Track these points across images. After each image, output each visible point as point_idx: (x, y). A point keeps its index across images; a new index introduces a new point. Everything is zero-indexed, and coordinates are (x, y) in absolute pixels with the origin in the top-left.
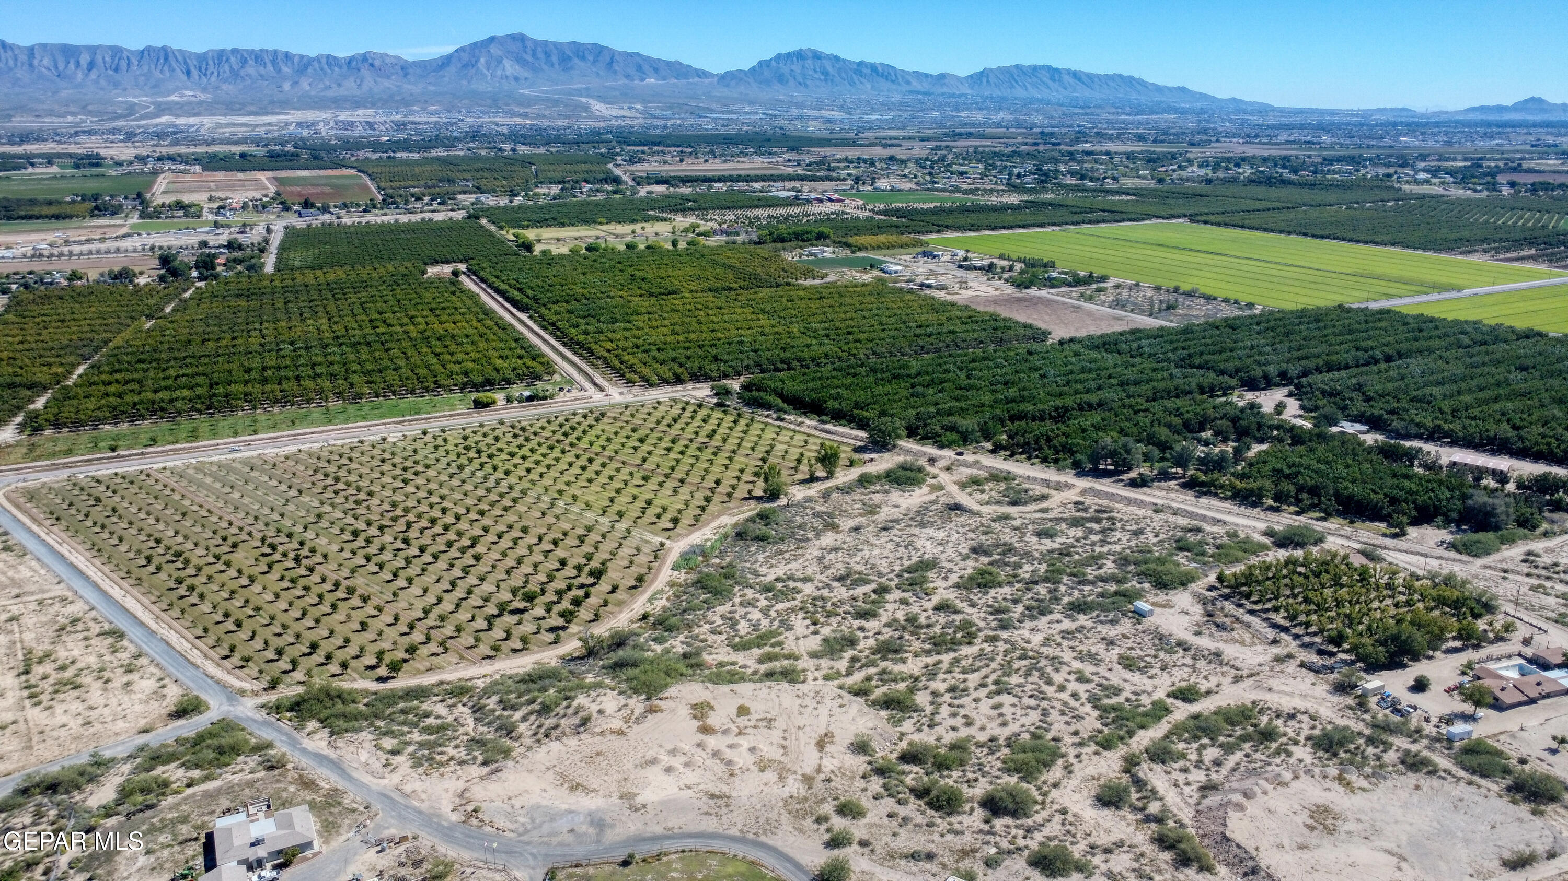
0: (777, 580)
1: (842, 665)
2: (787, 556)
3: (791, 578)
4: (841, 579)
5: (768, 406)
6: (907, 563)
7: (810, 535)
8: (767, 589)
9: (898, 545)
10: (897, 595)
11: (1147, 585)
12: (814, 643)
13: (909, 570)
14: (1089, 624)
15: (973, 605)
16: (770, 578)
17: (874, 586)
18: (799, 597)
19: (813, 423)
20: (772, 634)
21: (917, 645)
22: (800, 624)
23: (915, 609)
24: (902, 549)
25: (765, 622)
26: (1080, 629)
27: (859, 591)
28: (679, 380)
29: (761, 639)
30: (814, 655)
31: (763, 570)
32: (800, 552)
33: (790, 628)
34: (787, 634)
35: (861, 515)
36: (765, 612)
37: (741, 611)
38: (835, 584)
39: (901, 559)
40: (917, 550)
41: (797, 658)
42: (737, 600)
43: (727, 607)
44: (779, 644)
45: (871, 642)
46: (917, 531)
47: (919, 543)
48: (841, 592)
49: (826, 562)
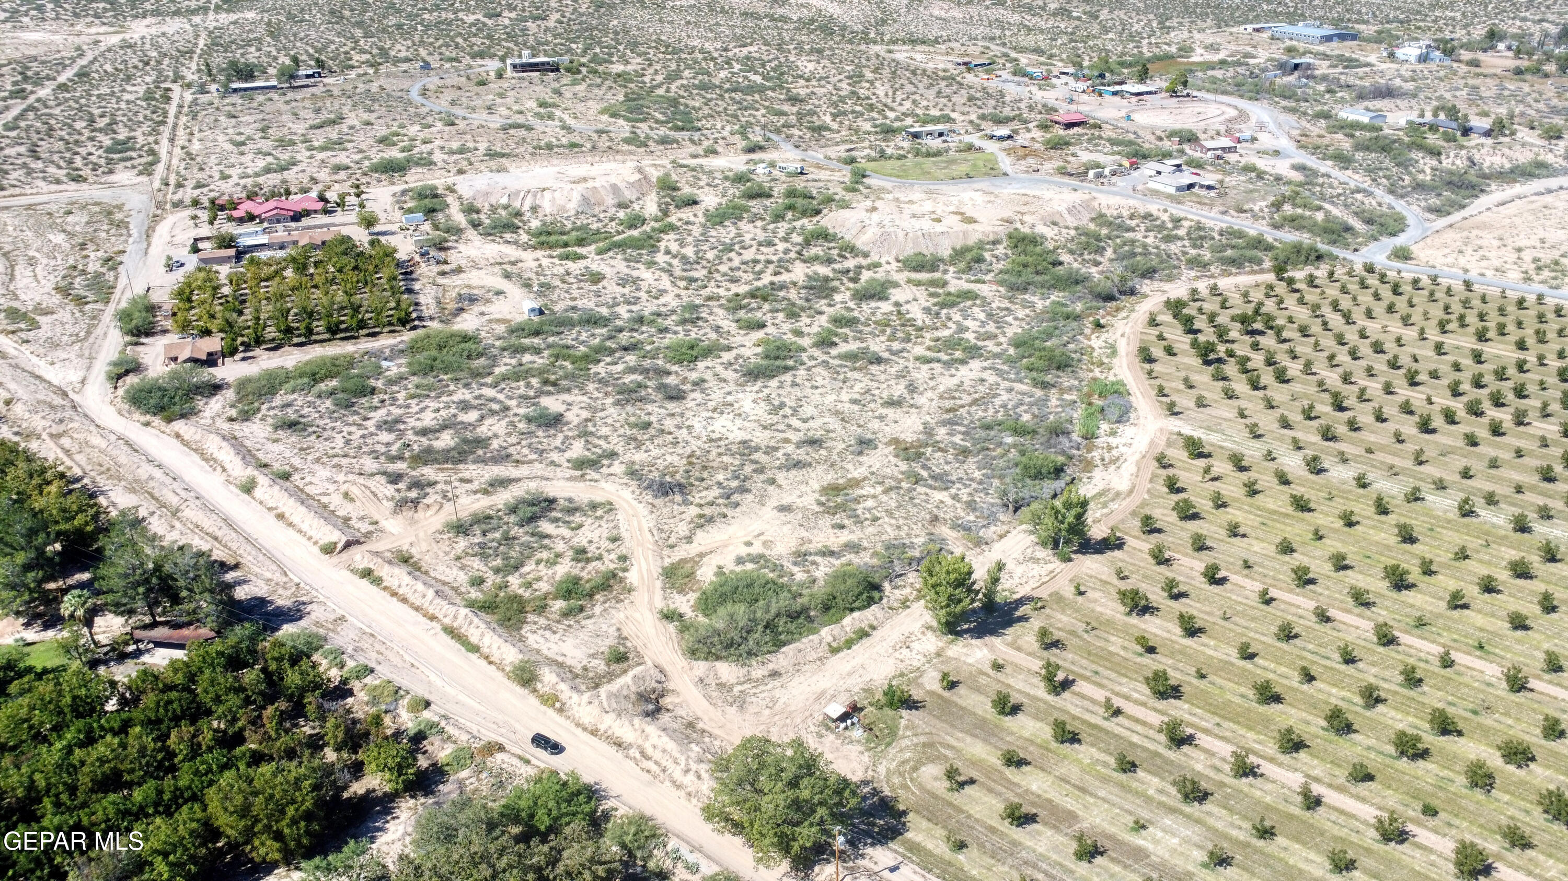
0: (963, 362)
1: (866, 275)
2: (966, 399)
3: (948, 364)
4: (879, 360)
6: (787, 377)
7: (942, 432)
8: (973, 352)
9: (795, 410)
10: (806, 342)
12: (896, 295)
13: (787, 369)
16: (975, 364)
17: (834, 352)
18: (928, 343)
20: (943, 305)
21: (793, 294)
22: (916, 313)
23: (786, 327)
24: (790, 402)
25: (957, 317)
27: (853, 346)
29: (950, 302)
30: (896, 285)
31: (991, 378)
32: (948, 404)
33: (927, 310)
34: (928, 304)
36: (962, 329)
37: (991, 327)
38: (886, 355)
39: (794, 384)
40: (768, 399)
41: (909, 281)
42: (1002, 339)
43: (1010, 332)
44: (932, 295)
45: (838, 298)
46: (761, 437)
47: (761, 411)
48: (877, 345)
49: (903, 383)
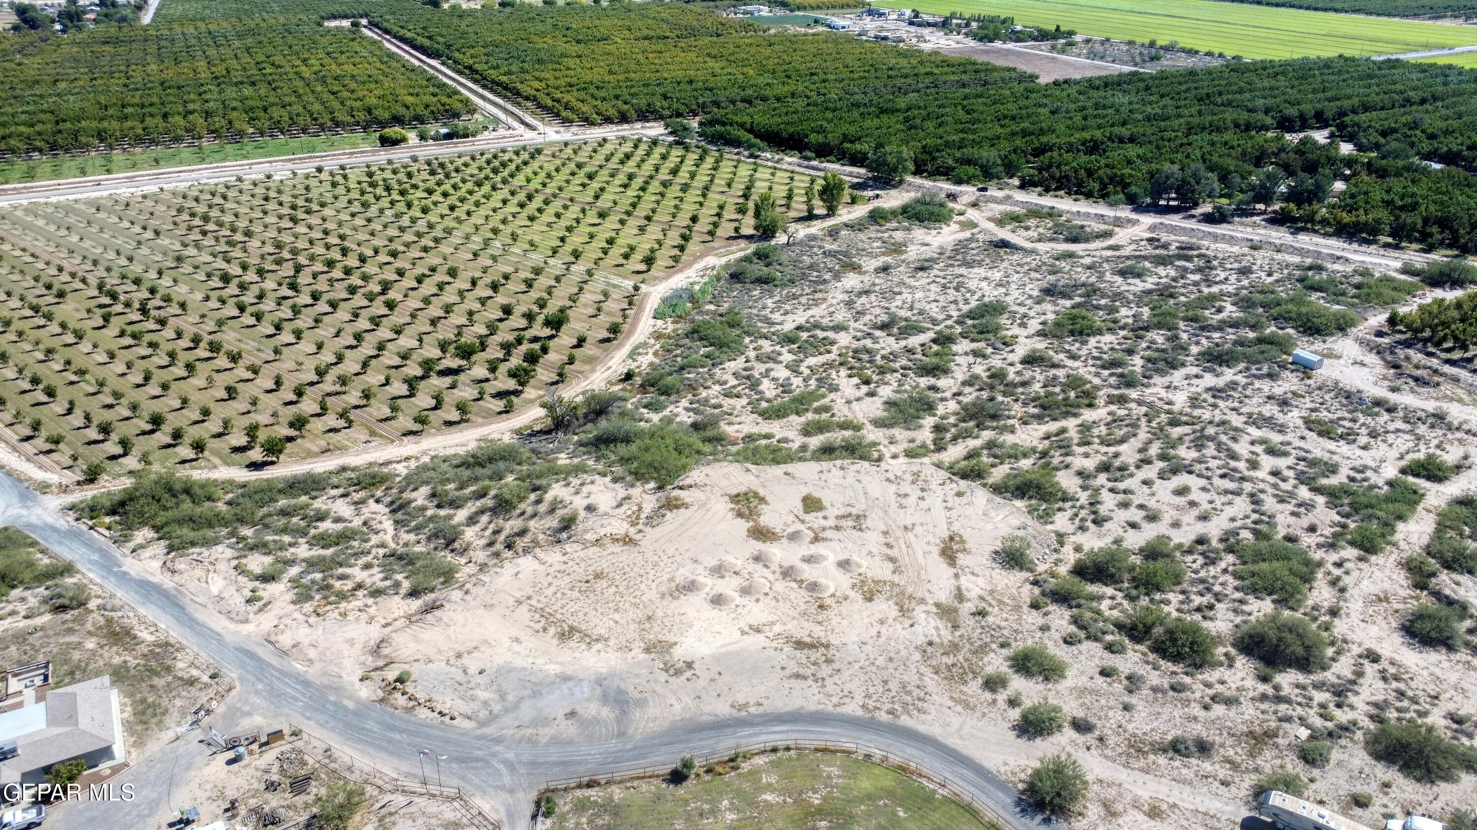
0: (799, 328)
1: (925, 435)
2: (803, 300)
3: (817, 326)
4: (884, 327)
5: (736, 143)
6: (966, 308)
7: (827, 276)
8: (789, 339)
9: (944, 287)
10: (962, 346)
11: (1291, 331)
12: (874, 408)
13: (971, 315)
14: (1241, 379)
15: (1073, 357)
16: (788, 326)
17: (931, 335)
18: (834, 348)
19: (795, 160)
20: (813, 396)
21: (1017, 409)
22: (847, 385)
23: (996, 362)
24: (951, 291)
25: (797, 381)
26: (1232, 386)
27: (914, 341)
28: (624, 119)
29: (800, 404)
30: (879, 423)
31: (777, 317)
32: (819, 295)
33: (834, 389)
34: (832, 396)
35: (883, 254)
36: (794, 368)
37: (759, 368)
38: (878, 333)
39: (955, 302)
40: (973, 293)
41: (857, 428)
42: (752, 354)
43: (738, 364)
44: (826, 409)
45: (952, 406)
46: (963, 271)
47: (972, 284)
48: (887, 344)
49: (858, 306)
